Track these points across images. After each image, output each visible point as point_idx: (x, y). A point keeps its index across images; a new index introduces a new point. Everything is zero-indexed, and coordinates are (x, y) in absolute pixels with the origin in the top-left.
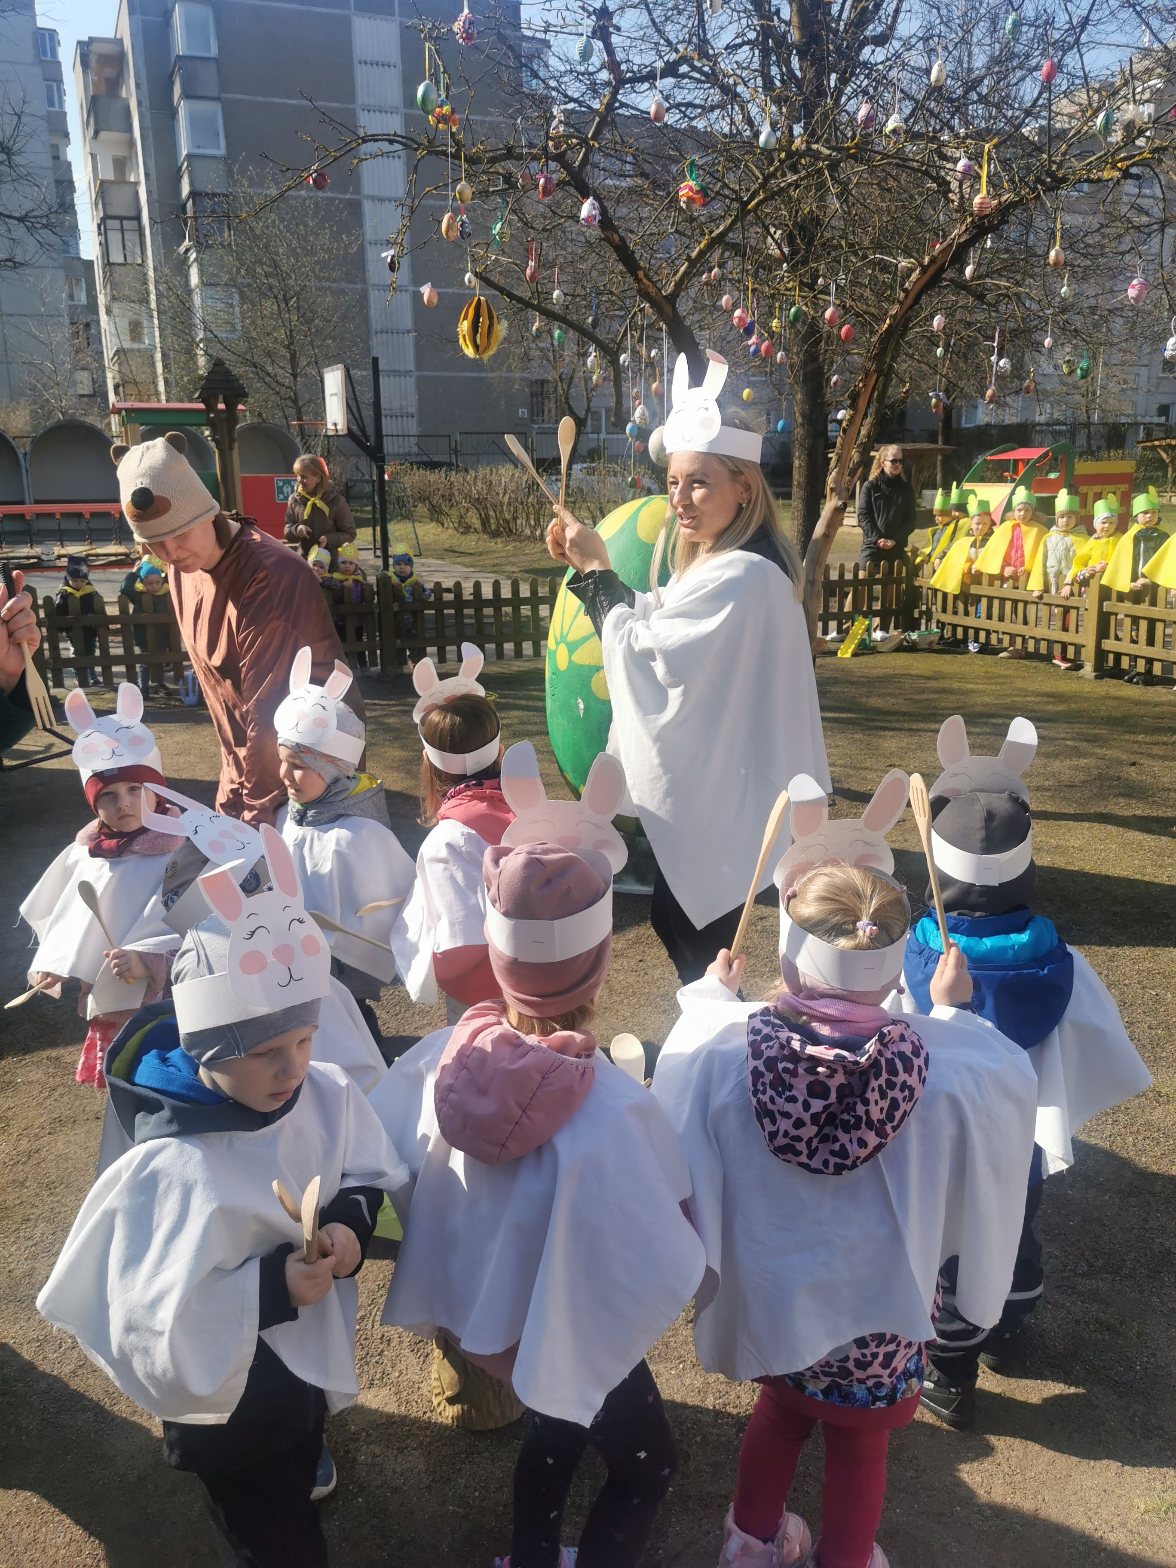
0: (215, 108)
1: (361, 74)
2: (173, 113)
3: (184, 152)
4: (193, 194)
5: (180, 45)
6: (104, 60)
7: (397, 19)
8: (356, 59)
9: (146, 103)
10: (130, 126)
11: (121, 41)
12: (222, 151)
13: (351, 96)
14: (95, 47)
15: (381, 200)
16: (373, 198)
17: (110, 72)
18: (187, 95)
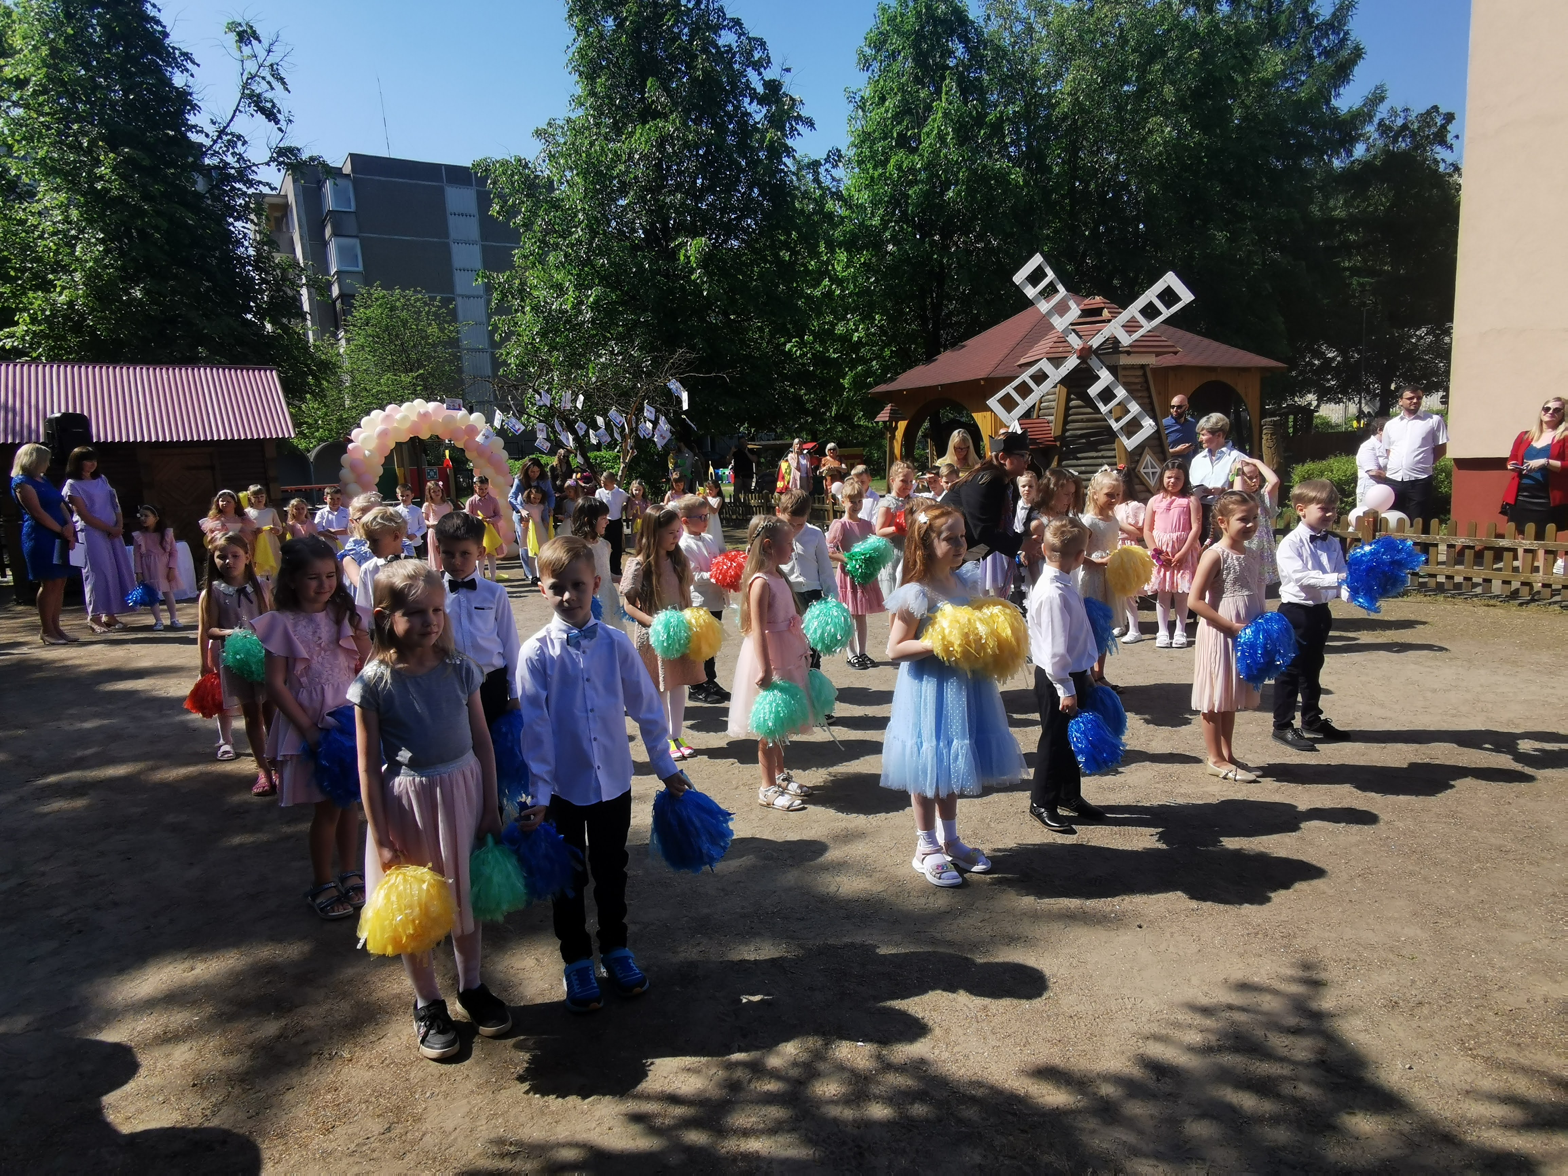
0: (356, 242)
1: (452, 221)
2: (325, 244)
3: (333, 270)
4: (341, 295)
5: (330, 203)
6: (273, 206)
7: (475, 188)
8: (448, 213)
9: (306, 237)
10: (293, 251)
11: (286, 196)
12: (361, 268)
13: (447, 236)
14: (267, 199)
15: (469, 297)
16: (463, 296)
17: (278, 214)
18: (335, 234)
